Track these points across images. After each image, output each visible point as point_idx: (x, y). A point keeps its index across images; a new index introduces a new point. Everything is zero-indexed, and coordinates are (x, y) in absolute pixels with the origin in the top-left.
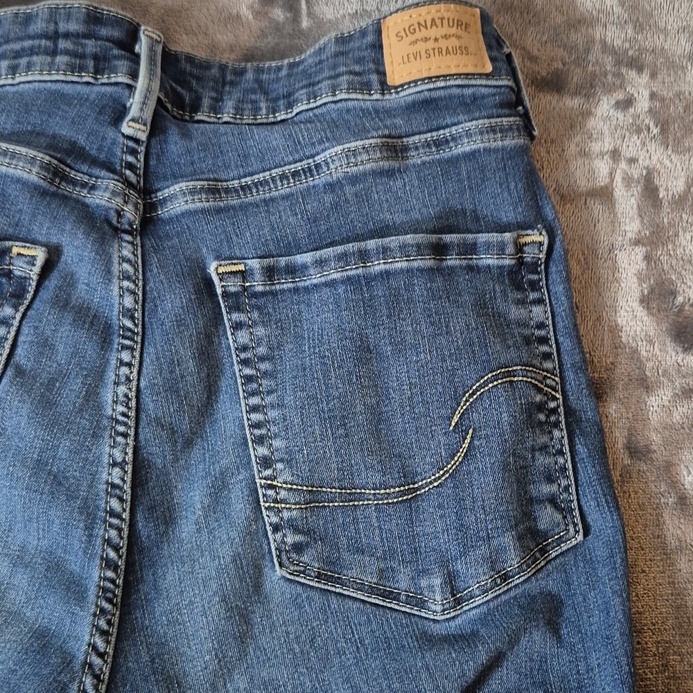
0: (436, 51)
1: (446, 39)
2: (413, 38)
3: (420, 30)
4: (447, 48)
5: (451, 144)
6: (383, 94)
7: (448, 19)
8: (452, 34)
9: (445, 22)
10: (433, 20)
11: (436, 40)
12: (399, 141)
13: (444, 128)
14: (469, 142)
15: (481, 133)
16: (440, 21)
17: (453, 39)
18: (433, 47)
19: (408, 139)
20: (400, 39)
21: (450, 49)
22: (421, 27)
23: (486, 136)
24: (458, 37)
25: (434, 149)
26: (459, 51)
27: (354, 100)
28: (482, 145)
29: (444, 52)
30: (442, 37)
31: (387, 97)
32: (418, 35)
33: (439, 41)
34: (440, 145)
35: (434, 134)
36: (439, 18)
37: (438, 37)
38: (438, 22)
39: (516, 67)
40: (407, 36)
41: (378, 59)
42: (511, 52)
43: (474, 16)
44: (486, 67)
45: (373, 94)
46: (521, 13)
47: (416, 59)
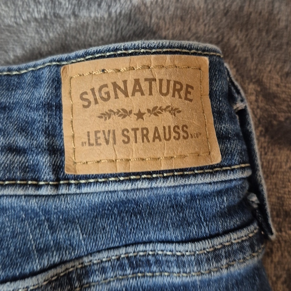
0: (139, 133)
1: (156, 114)
2: (104, 107)
3: (117, 97)
4: (156, 129)
5: (154, 268)
6: (57, 187)
7: (161, 81)
8: (164, 107)
9: (156, 86)
10: (137, 82)
11: (140, 115)
12: (77, 263)
13: (145, 243)
14: (180, 273)
15: (199, 263)
16: (147, 83)
17: (166, 115)
18: (134, 126)
19: (90, 258)
20: (86, 103)
21: (161, 131)
22: (118, 91)
23: (206, 267)
24: (174, 111)
25: (129, 271)
26: (173, 134)
27: (11, 196)
28: (198, 278)
29: (151, 136)
30: (149, 110)
31: (63, 190)
32: (114, 104)
33: (144, 117)
34: (138, 266)
35: (130, 249)
36: (146, 80)
37: (142, 111)
38: (145, 86)
39: (251, 132)
40: (96, 102)
41: (54, 127)
42: (246, 107)
43: (200, 69)
44: (212, 153)
45: (41, 186)
46: (260, 31)
47: (107, 142)
